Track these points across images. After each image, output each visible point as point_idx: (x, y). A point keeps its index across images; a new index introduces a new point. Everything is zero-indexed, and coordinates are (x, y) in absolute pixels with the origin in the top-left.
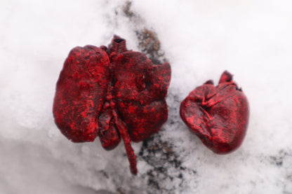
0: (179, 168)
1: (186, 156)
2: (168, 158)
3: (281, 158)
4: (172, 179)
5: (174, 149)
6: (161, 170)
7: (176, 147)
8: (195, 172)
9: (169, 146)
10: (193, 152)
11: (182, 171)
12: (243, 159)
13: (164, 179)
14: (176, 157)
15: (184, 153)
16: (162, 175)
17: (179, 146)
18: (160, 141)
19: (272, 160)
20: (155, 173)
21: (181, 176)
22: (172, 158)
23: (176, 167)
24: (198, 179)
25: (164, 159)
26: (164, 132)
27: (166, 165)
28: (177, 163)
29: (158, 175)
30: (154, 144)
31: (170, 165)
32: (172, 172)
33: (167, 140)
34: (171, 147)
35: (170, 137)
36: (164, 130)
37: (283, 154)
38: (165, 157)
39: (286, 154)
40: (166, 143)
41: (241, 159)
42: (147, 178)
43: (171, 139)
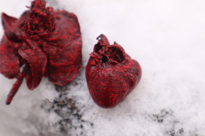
0: (80, 120)
1: (86, 111)
2: (72, 112)
3: (162, 116)
4: (76, 128)
5: (77, 105)
6: (68, 121)
7: (78, 103)
8: (92, 124)
9: (73, 102)
10: (91, 108)
11: (83, 123)
12: (131, 116)
13: (71, 128)
14: (78, 111)
15: (84, 109)
16: (69, 125)
17: (81, 103)
18: (66, 98)
19: (154, 118)
20: (64, 123)
21: (82, 127)
22: (75, 112)
23: (79, 119)
24: (94, 130)
25: (70, 113)
26: (69, 91)
27: (71, 117)
28: (79, 116)
29: (66, 125)
30: (62, 101)
31: (74, 117)
32: (75, 123)
33: (72, 98)
34: (74, 103)
35: (74, 95)
36: (70, 89)
37: (164, 113)
38: (70, 111)
39: (167, 113)
40: (70, 100)
41: (128, 116)
42: (59, 126)
43: (75, 97)
